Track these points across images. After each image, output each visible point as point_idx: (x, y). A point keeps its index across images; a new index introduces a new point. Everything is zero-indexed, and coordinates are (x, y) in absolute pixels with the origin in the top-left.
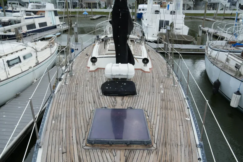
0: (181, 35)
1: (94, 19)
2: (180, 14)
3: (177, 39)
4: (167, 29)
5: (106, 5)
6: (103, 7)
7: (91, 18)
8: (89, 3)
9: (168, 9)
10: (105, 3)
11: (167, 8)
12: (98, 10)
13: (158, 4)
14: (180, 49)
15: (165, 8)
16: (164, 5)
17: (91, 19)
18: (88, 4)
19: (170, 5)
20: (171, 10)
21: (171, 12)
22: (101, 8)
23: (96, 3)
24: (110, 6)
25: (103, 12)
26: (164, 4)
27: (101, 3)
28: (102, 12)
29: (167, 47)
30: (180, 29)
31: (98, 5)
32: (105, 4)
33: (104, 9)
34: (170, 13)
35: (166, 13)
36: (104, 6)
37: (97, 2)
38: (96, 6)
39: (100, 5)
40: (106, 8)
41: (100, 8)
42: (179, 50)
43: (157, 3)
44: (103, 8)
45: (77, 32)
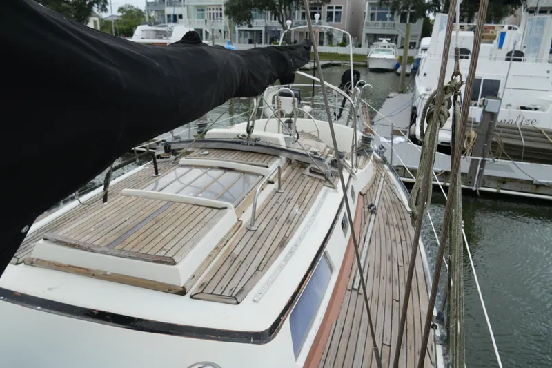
0: (540, 131)
1: (307, 70)
2: (541, 61)
3: (524, 143)
4: (486, 110)
5: (344, 39)
9: (500, 46)
11: (496, 42)
12: (325, 49)
13: (468, 30)
14: (531, 182)
15: (491, 42)
16: (490, 34)
19: (509, 34)
20: (510, 50)
21: (509, 54)
22: (333, 44)
23: (323, 33)
24: (354, 41)
25: (337, 54)
26: (488, 32)
27: (334, 34)
28: (333, 54)
29: (481, 172)
30: (536, 109)
31: (325, 36)
32: (342, 36)
33: (339, 48)
34: (505, 56)
35: (494, 56)
36: (340, 40)
37: (325, 31)
38: (322, 40)
39: (330, 36)
40: (343, 45)
41: (330, 44)
42: (529, 187)
43: (466, 28)
44: (338, 45)
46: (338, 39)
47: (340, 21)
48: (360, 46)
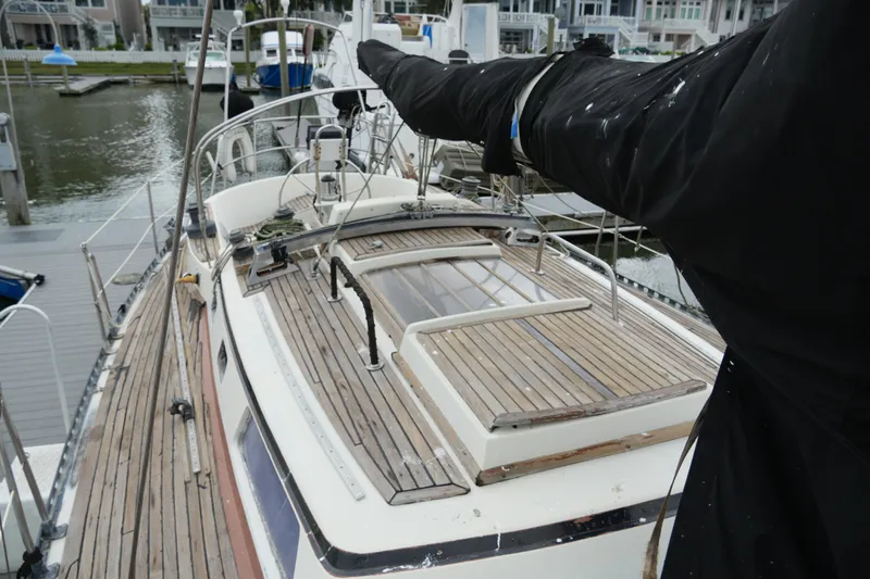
1: (76, 95)
5: (118, 36)
6: (108, 42)
7: (62, 88)
8: (37, 27)
9: (431, 43)
10: (117, 27)
12: (86, 55)
15: (420, 40)
16: (407, 27)
17: (62, 94)
18: (33, 29)
19: (437, 26)
21: (453, 54)
22: (100, 46)
23: (75, 27)
24: (138, 40)
25: (112, 63)
27: (97, 28)
28: (106, 63)
31: (81, 33)
32: (113, 31)
33: (114, 52)
36: (112, 38)
37: (79, 23)
38: (73, 38)
39: (91, 33)
40: (119, 46)
41: (93, 43)
44: (110, 48)
45: (14, 167)
46: (108, 37)
47: (102, 5)
48: (149, 48)
